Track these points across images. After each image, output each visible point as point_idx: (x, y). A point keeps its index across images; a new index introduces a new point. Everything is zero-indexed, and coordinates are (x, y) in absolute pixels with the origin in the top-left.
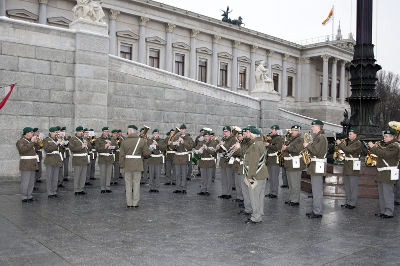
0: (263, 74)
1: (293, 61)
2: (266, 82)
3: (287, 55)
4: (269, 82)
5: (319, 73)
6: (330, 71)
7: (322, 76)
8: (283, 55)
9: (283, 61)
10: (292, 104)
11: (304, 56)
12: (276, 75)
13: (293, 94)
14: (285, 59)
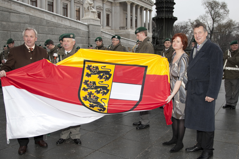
0: (89, 6)
2: (92, 12)
4: (94, 12)
5: (125, 12)
6: (131, 12)
7: (127, 14)
10: (109, 31)
11: (116, 2)
13: (110, 25)
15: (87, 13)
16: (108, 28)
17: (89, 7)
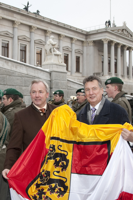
0: (52, 47)
1: (80, 44)
2: (55, 55)
3: (75, 39)
4: (58, 55)
5: (101, 53)
6: (109, 52)
7: (103, 56)
8: (71, 39)
9: (72, 43)
10: (80, 78)
11: (89, 40)
12: (67, 55)
13: (81, 71)
14: (74, 42)
15: (48, 57)
16: (77, 74)
17: (52, 49)
